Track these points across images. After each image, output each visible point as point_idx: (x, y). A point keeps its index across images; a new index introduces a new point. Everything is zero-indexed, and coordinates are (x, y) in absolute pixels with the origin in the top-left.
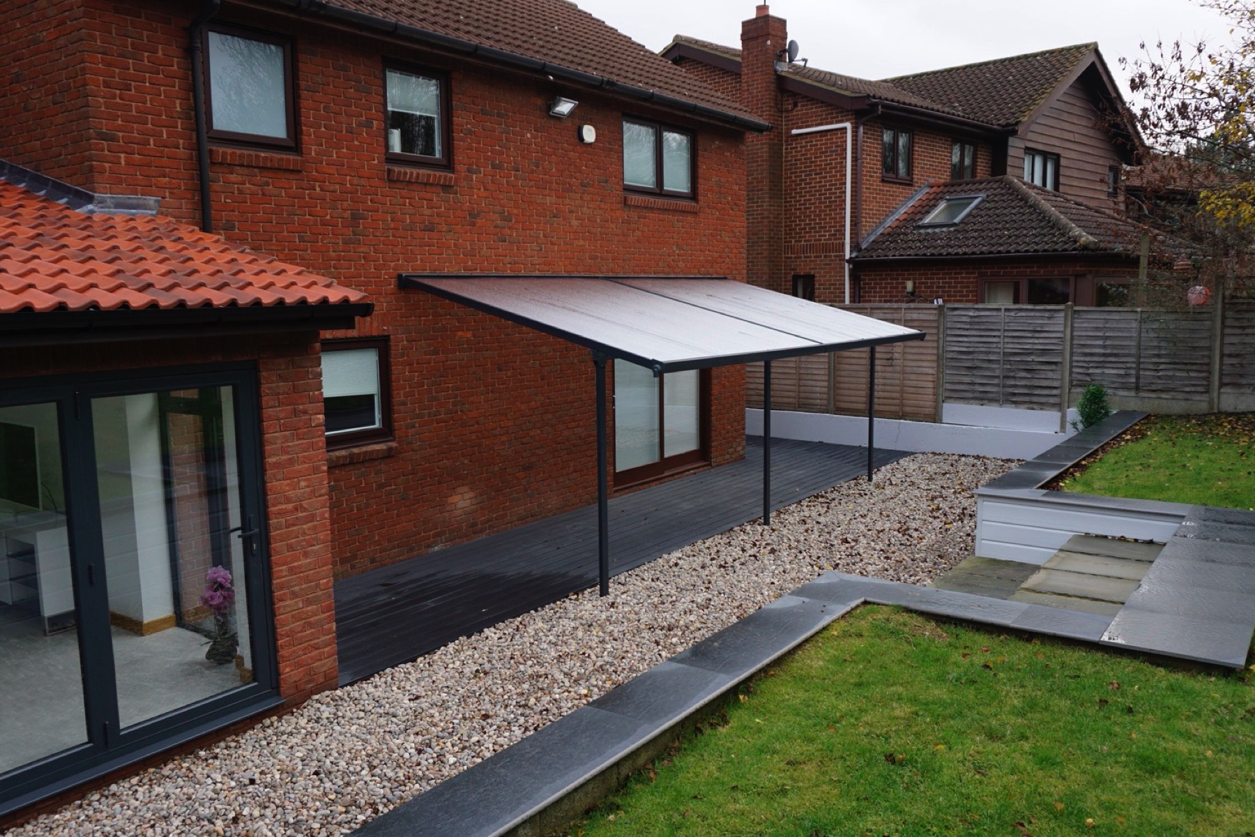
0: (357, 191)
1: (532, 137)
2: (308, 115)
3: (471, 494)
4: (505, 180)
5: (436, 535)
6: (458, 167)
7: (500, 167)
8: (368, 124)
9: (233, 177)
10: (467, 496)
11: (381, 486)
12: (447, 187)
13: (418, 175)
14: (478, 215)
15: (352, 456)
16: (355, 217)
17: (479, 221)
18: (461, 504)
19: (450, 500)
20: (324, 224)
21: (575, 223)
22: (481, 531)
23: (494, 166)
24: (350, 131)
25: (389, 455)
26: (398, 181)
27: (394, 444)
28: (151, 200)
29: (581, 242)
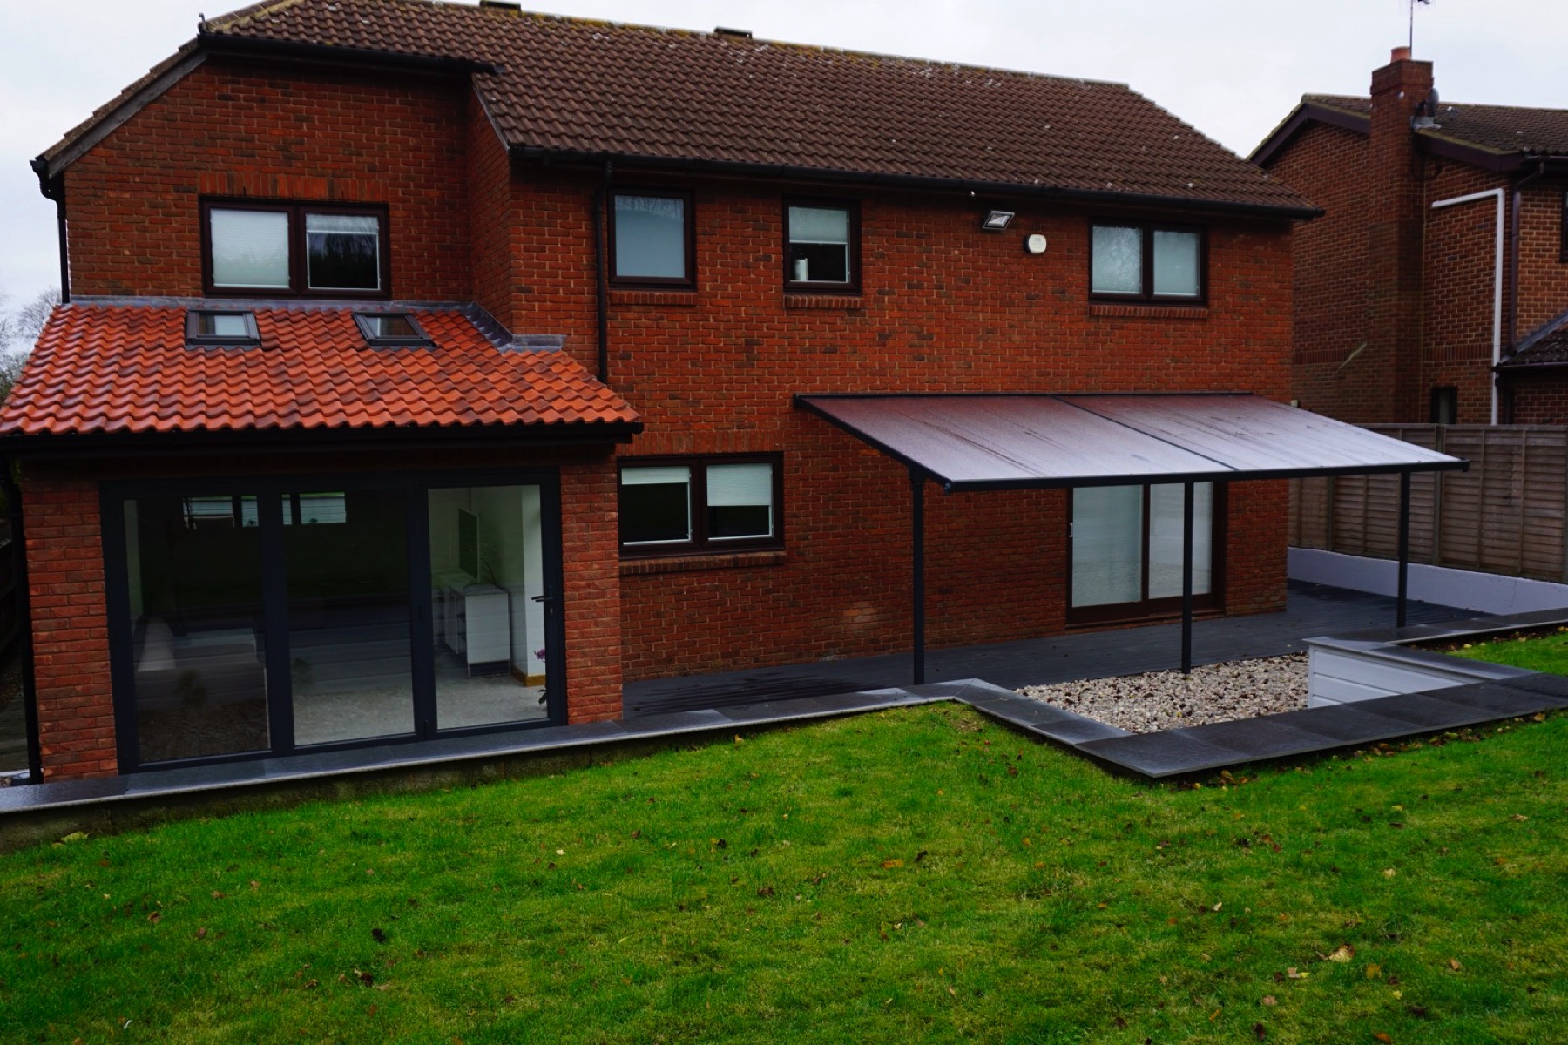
0: (752, 320)
1: (960, 254)
2: (704, 255)
3: (872, 610)
4: (924, 300)
5: (829, 645)
6: (866, 290)
7: (919, 286)
8: (767, 258)
9: (630, 315)
10: (866, 611)
11: (768, 591)
12: (853, 311)
13: (817, 301)
14: (890, 335)
15: (736, 560)
16: (750, 344)
17: (890, 342)
18: (860, 618)
19: (846, 613)
20: (717, 350)
21: (1017, 338)
22: (883, 648)
23: (910, 286)
24: (746, 266)
25: (776, 563)
26: (795, 308)
27: (782, 553)
28: (559, 338)
29: (1026, 358)
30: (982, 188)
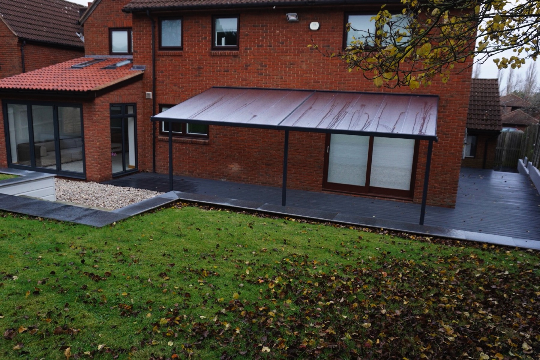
0: (200, 60)
1: (280, 32)
2: (186, 39)
3: (239, 166)
4: (264, 51)
5: (224, 176)
6: (240, 48)
7: (262, 46)
8: (205, 38)
9: (164, 59)
10: (237, 166)
11: (203, 153)
12: (235, 56)
13: (221, 53)
14: (249, 65)
15: (192, 141)
16: (199, 68)
17: (249, 68)
18: (234, 168)
19: (229, 166)
20: (189, 71)
21: (304, 67)
22: (243, 181)
23: (258, 46)
24: (199, 41)
25: (205, 144)
26: (214, 56)
27: (207, 141)
28: (144, 66)
29: (308, 75)
30: (278, 5)
